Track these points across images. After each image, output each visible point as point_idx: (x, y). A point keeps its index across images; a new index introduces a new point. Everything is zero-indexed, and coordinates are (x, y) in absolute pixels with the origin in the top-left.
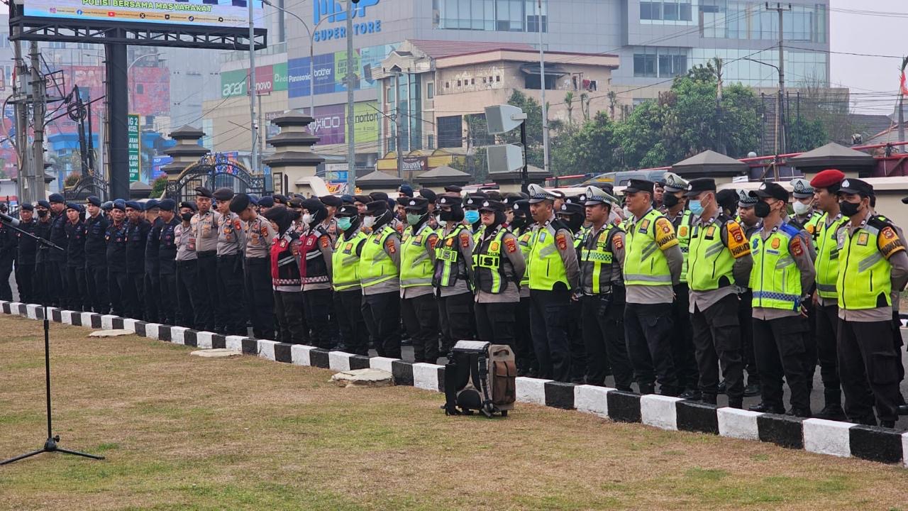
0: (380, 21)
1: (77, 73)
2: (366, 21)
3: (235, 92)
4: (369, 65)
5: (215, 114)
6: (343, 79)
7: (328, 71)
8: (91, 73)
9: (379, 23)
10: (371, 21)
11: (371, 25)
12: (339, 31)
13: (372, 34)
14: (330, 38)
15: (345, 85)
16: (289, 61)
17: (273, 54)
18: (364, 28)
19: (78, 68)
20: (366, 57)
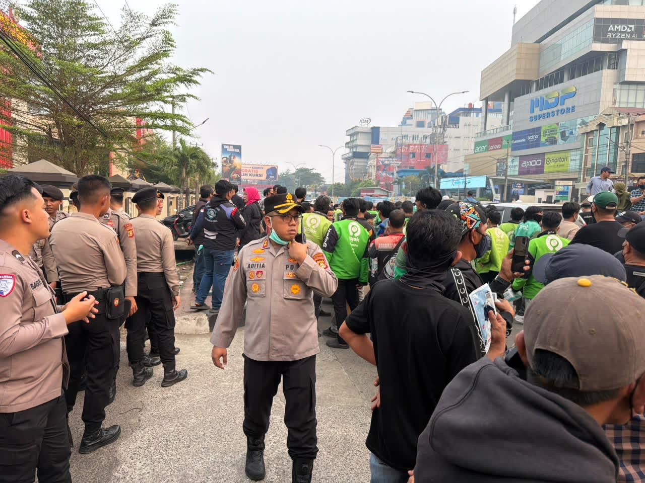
0: (574, 106)
1: (411, 147)
2: (565, 107)
3: (481, 151)
4: (564, 131)
5: (471, 161)
6: (546, 140)
7: (537, 137)
8: (416, 147)
9: (573, 107)
10: (568, 107)
11: (568, 109)
12: (546, 115)
13: (568, 113)
14: (539, 119)
15: (547, 143)
16: (513, 133)
17: (503, 131)
18: (563, 111)
19: (411, 145)
20: (563, 126)
